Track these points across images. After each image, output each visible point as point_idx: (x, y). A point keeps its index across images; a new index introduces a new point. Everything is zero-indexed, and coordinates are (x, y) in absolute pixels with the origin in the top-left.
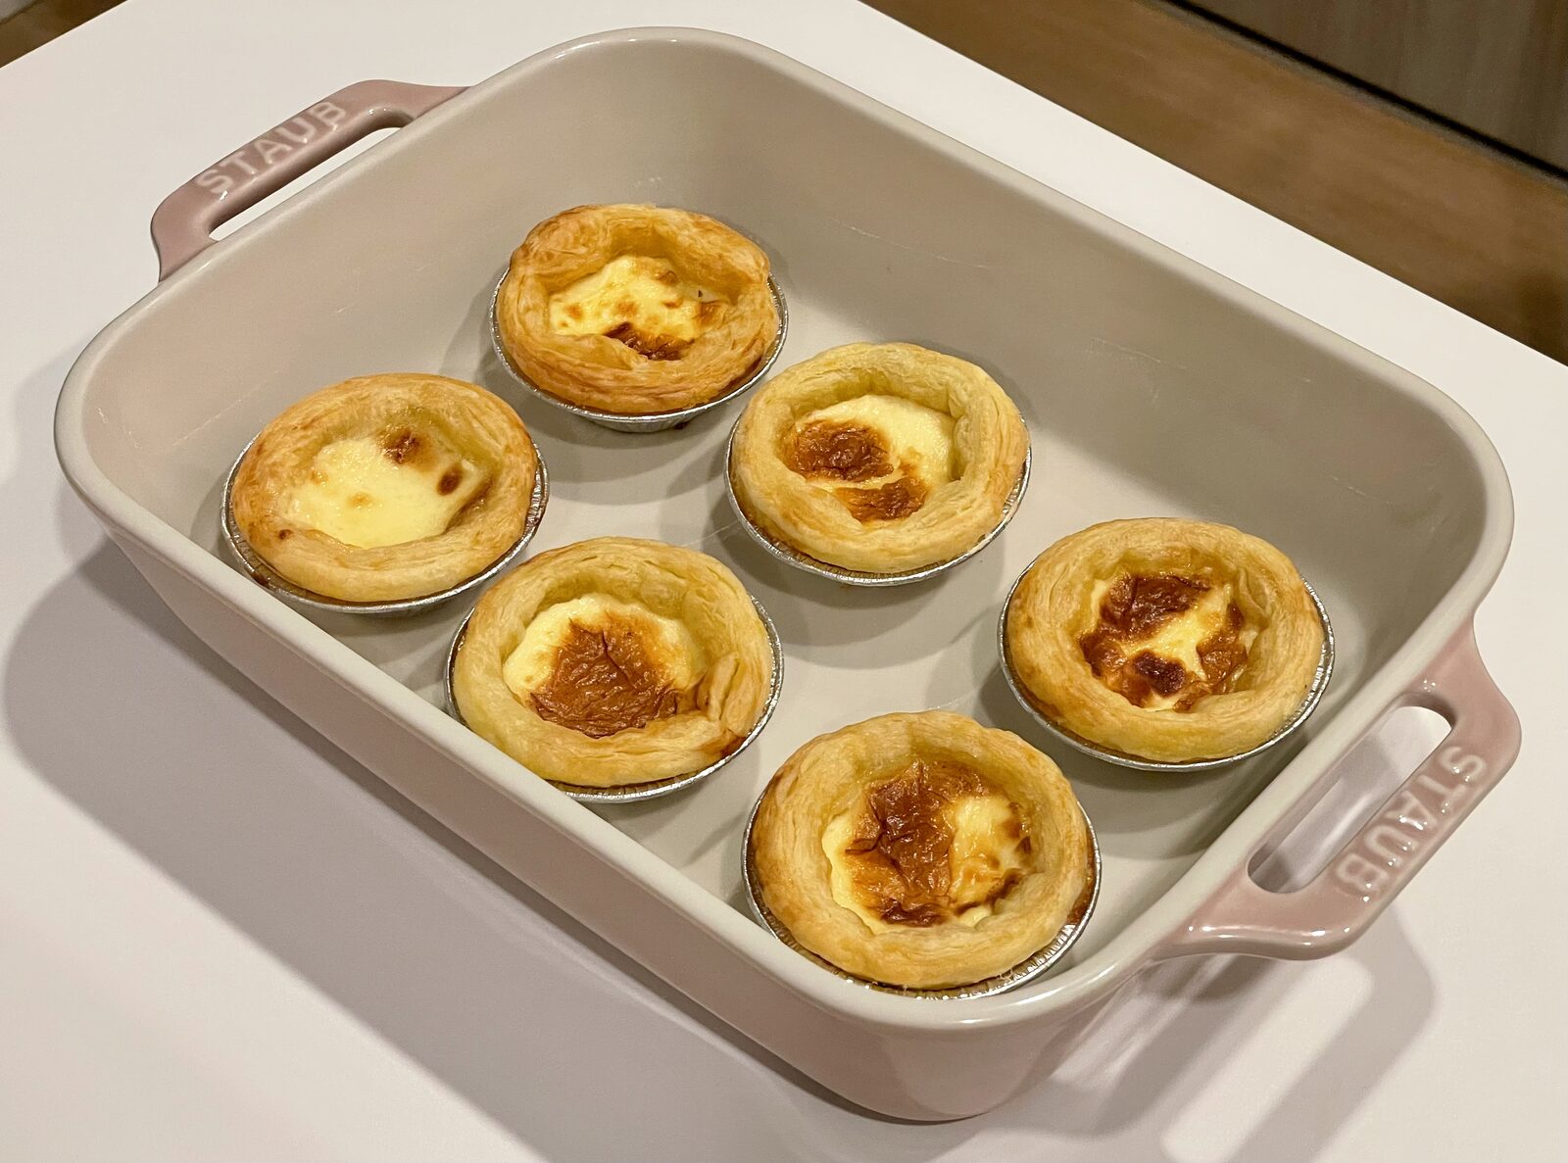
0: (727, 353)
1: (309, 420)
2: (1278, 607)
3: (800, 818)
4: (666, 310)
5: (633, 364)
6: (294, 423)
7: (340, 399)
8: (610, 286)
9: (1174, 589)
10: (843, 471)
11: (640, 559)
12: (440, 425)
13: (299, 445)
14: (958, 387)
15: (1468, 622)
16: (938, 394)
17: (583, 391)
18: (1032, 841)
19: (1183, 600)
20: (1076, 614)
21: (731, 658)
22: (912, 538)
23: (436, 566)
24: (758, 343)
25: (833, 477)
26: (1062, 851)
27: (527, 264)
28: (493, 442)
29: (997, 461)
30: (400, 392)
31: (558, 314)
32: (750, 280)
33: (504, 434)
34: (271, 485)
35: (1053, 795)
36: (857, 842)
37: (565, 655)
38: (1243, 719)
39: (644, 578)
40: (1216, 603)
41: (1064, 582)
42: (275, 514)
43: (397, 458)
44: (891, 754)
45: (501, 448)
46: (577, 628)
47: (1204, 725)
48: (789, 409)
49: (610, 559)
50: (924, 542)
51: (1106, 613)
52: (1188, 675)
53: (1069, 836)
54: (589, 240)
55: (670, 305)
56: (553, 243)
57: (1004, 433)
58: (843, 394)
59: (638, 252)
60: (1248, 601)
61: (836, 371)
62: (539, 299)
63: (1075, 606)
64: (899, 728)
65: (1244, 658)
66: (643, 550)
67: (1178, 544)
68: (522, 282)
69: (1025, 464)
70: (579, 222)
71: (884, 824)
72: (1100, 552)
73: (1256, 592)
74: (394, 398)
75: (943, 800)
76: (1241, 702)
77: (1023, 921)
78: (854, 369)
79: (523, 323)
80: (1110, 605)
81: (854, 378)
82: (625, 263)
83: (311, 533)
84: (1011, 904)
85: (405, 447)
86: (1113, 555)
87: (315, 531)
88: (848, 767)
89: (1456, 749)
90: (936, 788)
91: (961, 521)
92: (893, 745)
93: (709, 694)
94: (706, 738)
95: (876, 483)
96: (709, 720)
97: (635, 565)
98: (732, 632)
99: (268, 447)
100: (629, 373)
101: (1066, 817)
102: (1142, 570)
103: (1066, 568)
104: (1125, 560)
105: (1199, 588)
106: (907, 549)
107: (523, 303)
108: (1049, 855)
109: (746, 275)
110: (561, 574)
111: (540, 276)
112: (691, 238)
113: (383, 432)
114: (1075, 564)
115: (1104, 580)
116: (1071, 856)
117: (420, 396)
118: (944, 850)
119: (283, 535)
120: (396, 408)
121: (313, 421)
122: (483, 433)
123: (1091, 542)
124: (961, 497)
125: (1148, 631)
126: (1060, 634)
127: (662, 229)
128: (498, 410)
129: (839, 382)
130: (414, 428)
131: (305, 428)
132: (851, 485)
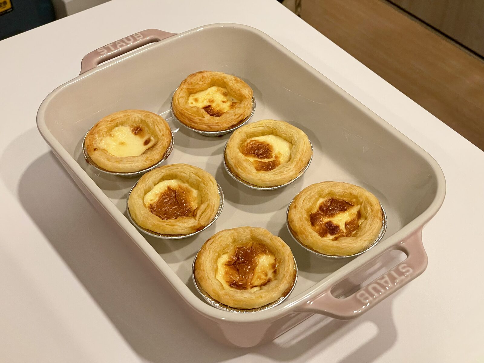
0: (233, 117)
2: (370, 214)
3: (211, 252)
4: (222, 103)
5: (205, 116)
6: (108, 119)
7: (122, 115)
8: (208, 94)
9: (343, 204)
10: (258, 155)
11: (190, 171)
12: (148, 126)
13: (108, 126)
14: (295, 136)
16: (289, 137)
17: (190, 122)
18: (277, 270)
19: (345, 208)
20: (310, 207)
21: (207, 203)
22: (270, 177)
23: (133, 164)
24: (242, 116)
25: (255, 157)
26: (284, 275)
27: (184, 85)
28: (159, 133)
29: (300, 159)
30: (139, 115)
31: (191, 100)
32: (246, 98)
33: (163, 130)
34: (97, 135)
35: (287, 258)
36: (229, 262)
37: (164, 195)
38: (350, 245)
39: (190, 177)
40: (354, 210)
41: (309, 197)
42: (95, 143)
43: (135, 134)
44: (244, 238)
45: (161, 134)
46: (169, 188)
47: (338, 245)
48: (246, 135)
49: (182, 170)
50: (272, 179)
51: (321, 208)
52: (340, 230)
53: (287, 271)
54: (204, 81)
55: (223, 102)
56: (194, 80)
57: (304, 151)
58: (263, 134)
59: (218, 85)
60: (363, 211)
61: (262, 127)
62: (185, 95)
63: (310, 204)
64: (248, 231)
65: (357, 227)
66: (192, 169)
67: (346, 191)
68: (182, 89)
69: (309, 161)
70: (202, 75)
71: (238, 258)
72: (322, 190)
73: (365, 208)
74: (137, 116)
75: (257, 254)
76: (351, 240)
77: (267, 293)
78: (268, 127)
79: (178, 101)
80: (323, 206)
81: (267, 129)
82: (214, 88)
83: (104, 151)
84: (265, 288)
85: (138, 131)
86: (326, 191)
87: (105, 150)
88: (230, 240)
90: (256, 250)
91: (285, 174)
92: (246, 236)
93: (197, 213)
94: (193, 225)
95: (266, 160)
96: (195, 220)
97: (189, 173)
98: (209, 196)
99: (99, 125)
100: (203, 119)
101: (288, 265)
102: (334, 197)
103: (311, 193)
104: (329, 193)
105: (351, 205)
106: (267, 180)
107: (180, 95)
108: (280, 276)
109: (245, 96)
110: (167, 172)
111: (188, 89)
112: (232, 84)
113: (132, 126)
114: (314, 193)
115: (323, 198)
116: (286, 277)
117: (144, 117)
118: (253, 269)
119: (95, 150)
120: (137, 120)
121: (114, 120)
122: (157, 130)
123: (320, 186)
124: (287, 168)
125: (332, 215)
126: (304, 212)
127: (225, 80)
128: (163, 124)
129: (263, 130)
130: (141, 126)
131: (111, 121)
132: (259, 160)
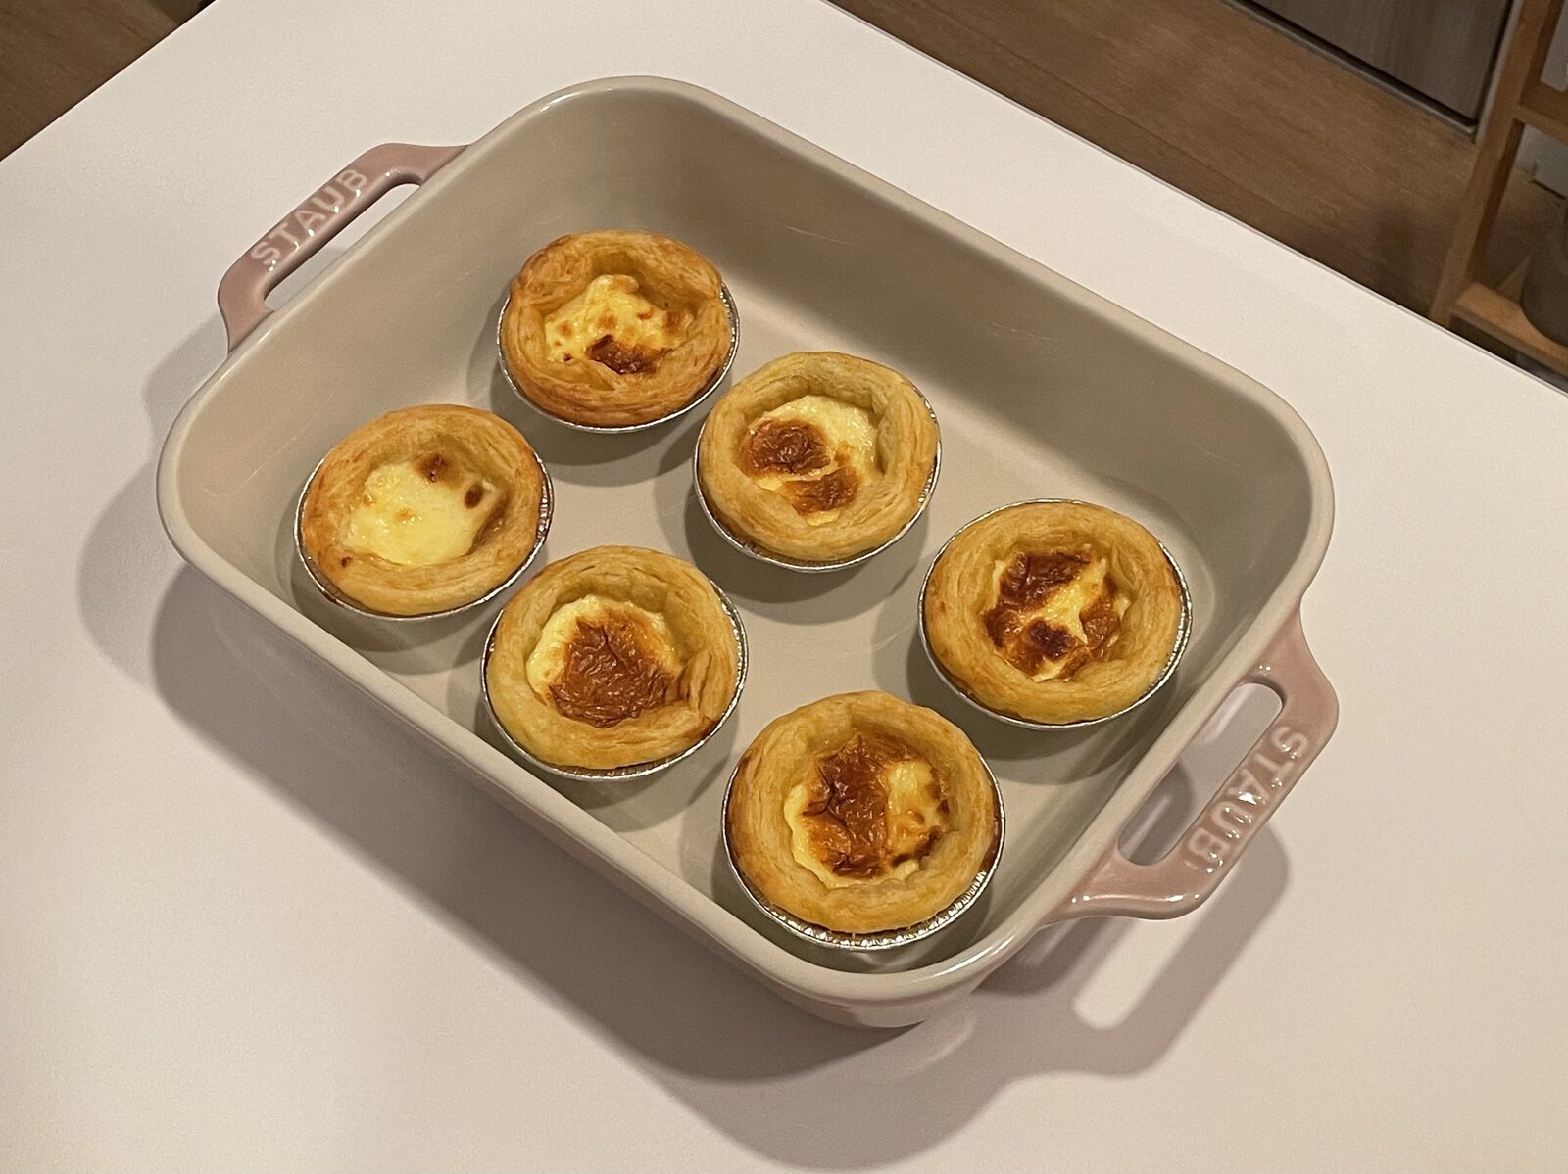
0: (691, 369)
1: (358, 453)
2: (1144, 582)
3: (764, 795)
4: (640, 322)
5: (615, 385)
6: (346, 457)
7: (379, 434)
8: (593, 302)
9: (1060, 564)
10: (790, 467)
11: (630, 567)
12: (467, 453)
13: (352, 476)
14: (879, 392)
15: (1296, 611)
16: (863, 396)
17: (575, 410)
18: (949, 803)
19: (1067, 571)
20: (979, 596)
21: (705, 653)
22: (846, 534)
23: (468, 583)
24: (716, 357)
25: (781, 472)
26: (973, 814)
27: (524, 296)
28: (506, 467)
29: (912, 458)
30: (429, 424)
31: (552, 333)
32: (705, 297)
33: (515, 460)
34: (332, 516)
35: (965, 765)
36: (811, 804)
37: (575, 649)
38: (1117, 688)
39: (633, 582)
40: (1095, 575)
41: (970, 569)
42: (338, 542)
43: (431, 477)
44: (836, 731)
45: (513, 472)
46: (582, 625)
47: (1085, 695)
48: (743, 416)
49: (606, 568)
50: (856, 537)
51: (1005, 588)
52: (1073, 640)
53: (978, 801)
54: (573, 268)
55: (642, 317)
56: (544, 274)
57: (918, 433)
58: (786, 398)
59: (614, 271)
60: (1120, 576)
61: (779, 380)
62: (535, 328)
63: (978, 590)
64: (840, 711)
65: (1118, 626)
66: (631, 559)
67: (1062, 528)
68: (521, 313)
69: (936, 458)
70: (563, 253)
71: (833, 789)
72: (999, 539)
73: (1125, 567)
74: (423, 429)
75: (878, 765)
76: (1114, 672)
77: (944, 878)
78: (794, 377)
79: (523, 352)
80: (1008, 581)
81: (794, 384)
82: (604, 281)
83: (367, 557)
84: (934, 861)
85: (435, 468)
86: (1009, 540)
87: (372, 555)
88: (802, 745)
89: (1285, 729)
90: (873, 755)
91: (886, 515)
92: (836, 721)
93: (689, 688)
94: (689, 727)
95: (817, 474)
96: (690, 709)
97: (625, 572)
98: (704, 629)
99: (327, 480)
100: (612, 394)
101: (975, 783)
102: (1033, 549)
103: (971, 556)
104: (1019, 543)
105: (1081, 562)
106: (842, 543)
107: (523, 334)
108: (962, 817)
109: (703, 293)
110: (567, 582)
111: (535, 306)
112: (656, 260)
113: (418, 457)
114: (975, 554)
115: (1002, 560)
116: (980, 818)
117: (445, 426)
118: (881, 809)
119: (344, 562)
120: (426, 437)
121: (361, 454)
122: (498, 461)
123: (990, 531)
124: (885, 495)
125: (1040, 602)
126: (968, 616)
127: (632, 253)
128: (508, 437)
129: (783, 389)
130: (441, 450)
131: (355, 461)
132: (796, 478)
